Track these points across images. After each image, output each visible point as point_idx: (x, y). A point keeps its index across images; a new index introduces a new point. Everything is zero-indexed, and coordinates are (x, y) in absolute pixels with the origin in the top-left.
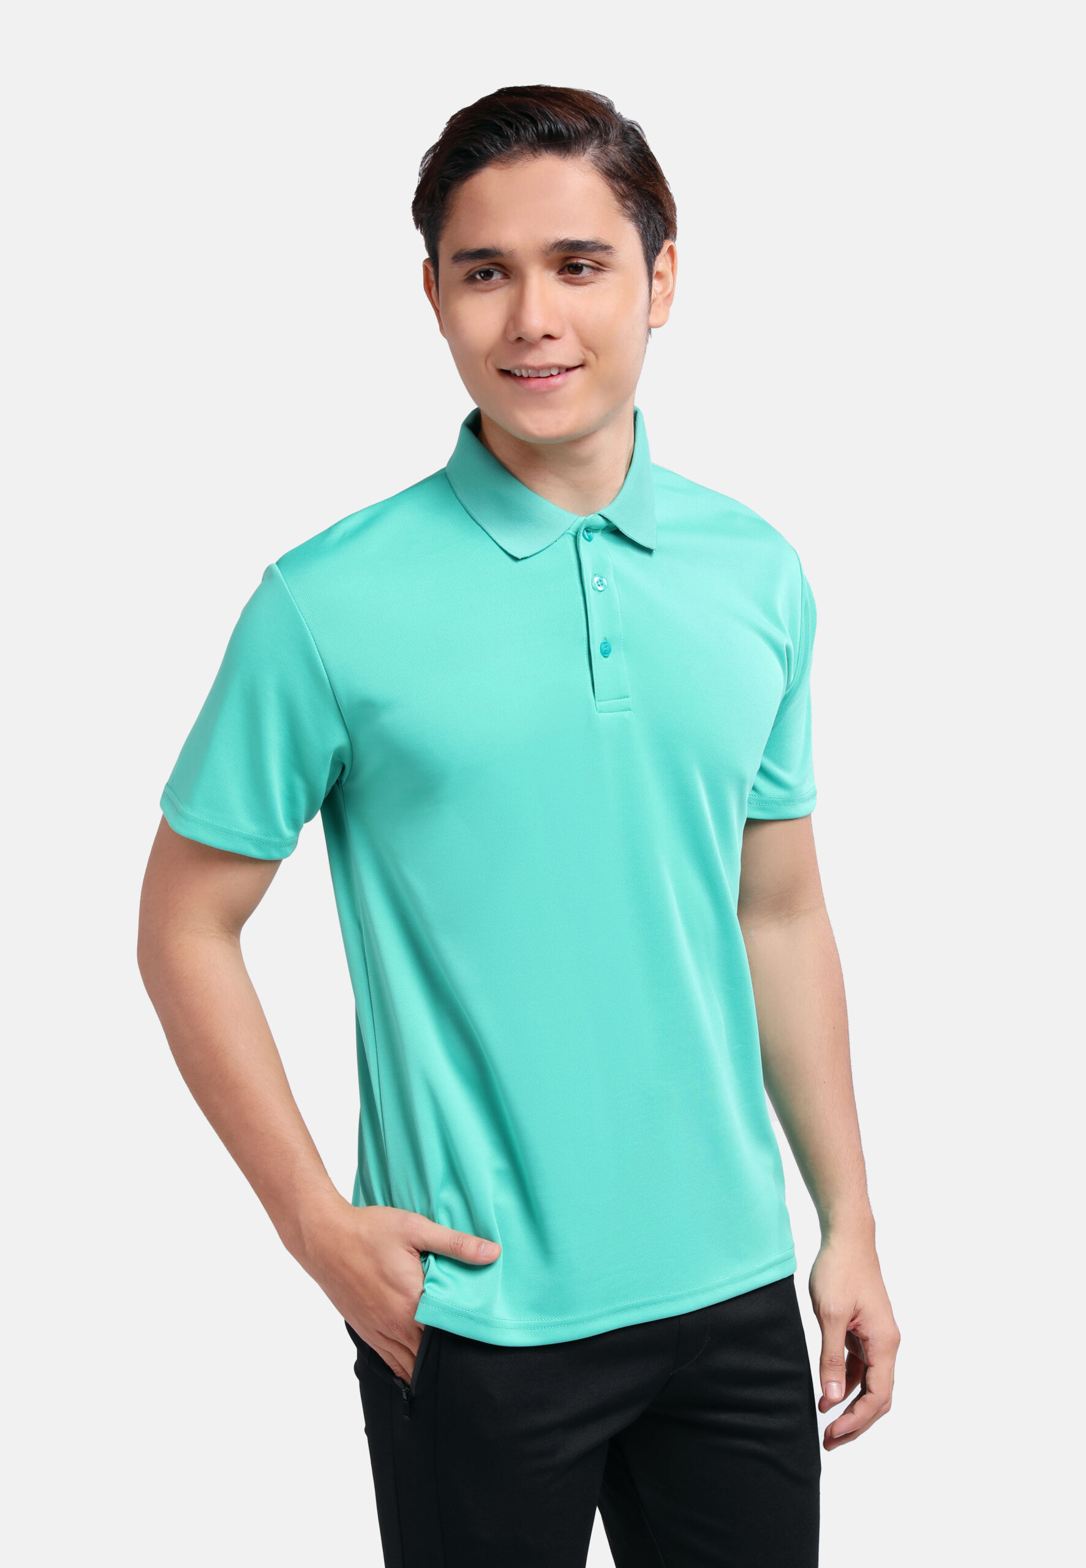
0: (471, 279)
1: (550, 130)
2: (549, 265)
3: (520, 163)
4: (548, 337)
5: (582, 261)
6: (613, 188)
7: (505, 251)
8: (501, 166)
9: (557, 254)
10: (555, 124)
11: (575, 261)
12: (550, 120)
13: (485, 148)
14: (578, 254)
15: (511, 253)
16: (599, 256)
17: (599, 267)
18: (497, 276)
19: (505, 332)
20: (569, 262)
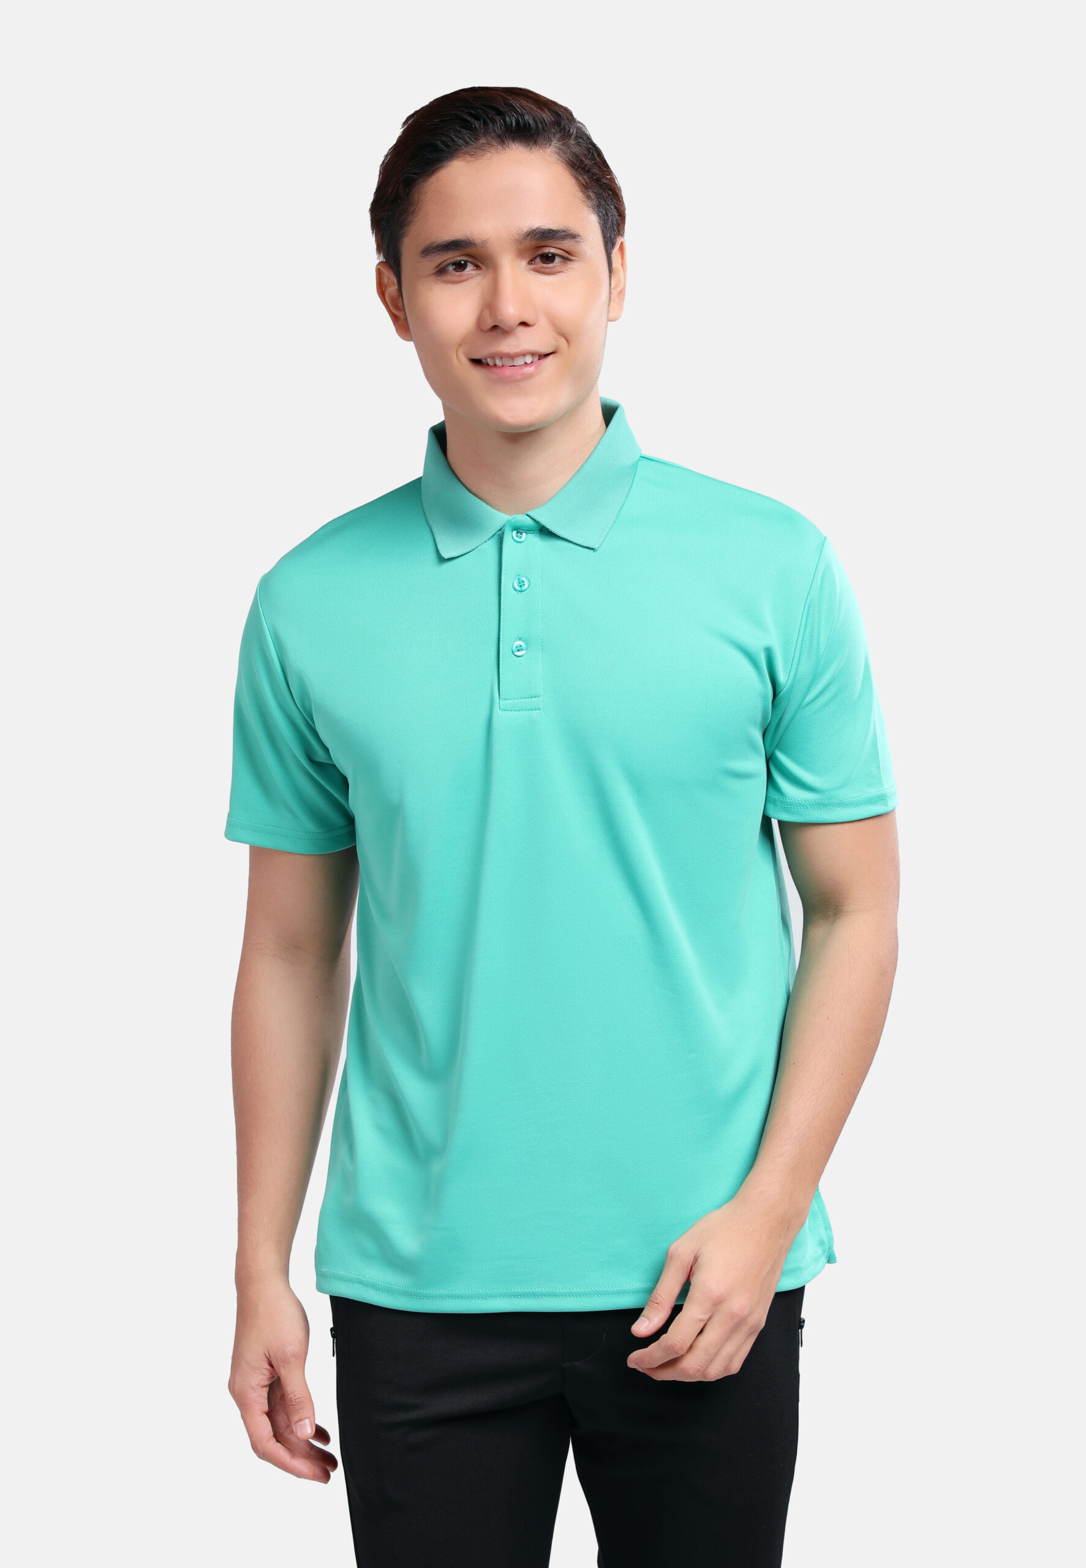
0: (441, 271)
1: (517, 122)
2: (521, 254)
3: (489, 155)
4: (524, 324)
5: (552, 250)
6: (577, 179)
7: (478, 241)
8: (469, 158)
9: (529, 242)
10: (523, 116)
11: (546, 250)
12: (517, 112)
13: (453, 141)
14: (550, 242)
15: (484, 243)
16: (567, 244)
17: (567, 257)
18: (470, 267)
19: (479, 321)
20: (541, 252)
